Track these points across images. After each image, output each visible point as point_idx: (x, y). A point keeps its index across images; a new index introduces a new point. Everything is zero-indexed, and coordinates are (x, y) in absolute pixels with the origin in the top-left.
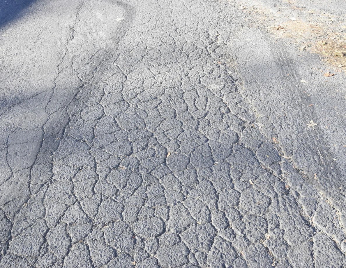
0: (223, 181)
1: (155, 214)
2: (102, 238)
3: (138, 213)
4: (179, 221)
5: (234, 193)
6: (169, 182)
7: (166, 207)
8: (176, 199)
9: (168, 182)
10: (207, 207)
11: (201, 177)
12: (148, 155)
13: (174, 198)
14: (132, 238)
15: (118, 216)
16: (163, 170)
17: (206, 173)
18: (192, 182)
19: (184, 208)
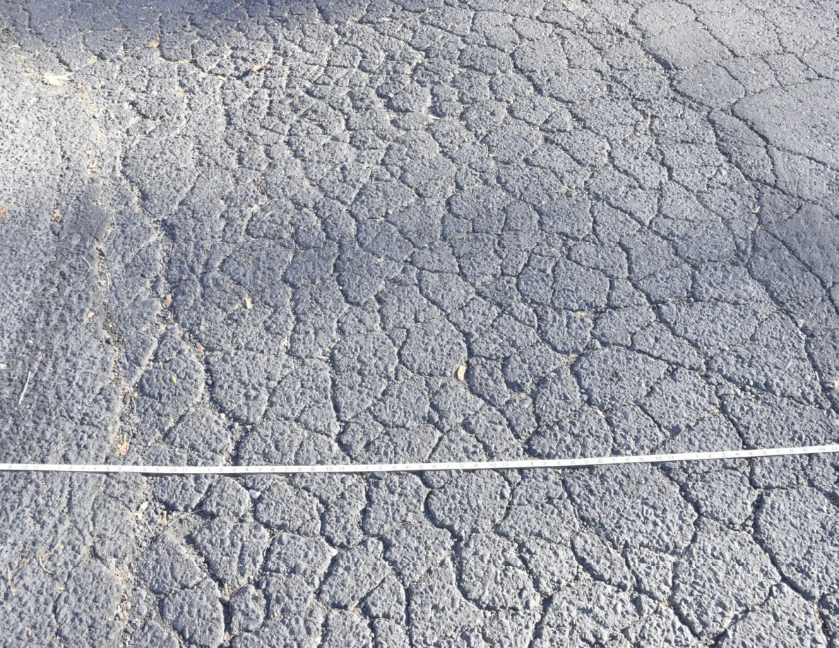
0: (317, 302)
1: (471, 224)
2: (560, 175)
3: (506, 219)
4: (422, 215)
5: (297, 276)
6: (450, 290)
7: (449, 237)
8: (429, 253)
9: (453, 290)
10: (361, 245)
11: (370, 309)
12: (524, 361)
13: (435, 256)
14: (506, 182)
15: (545, 209)
16: (470, 319)
17: (357, 320)
18: (393, 294)
19: (412, 238)
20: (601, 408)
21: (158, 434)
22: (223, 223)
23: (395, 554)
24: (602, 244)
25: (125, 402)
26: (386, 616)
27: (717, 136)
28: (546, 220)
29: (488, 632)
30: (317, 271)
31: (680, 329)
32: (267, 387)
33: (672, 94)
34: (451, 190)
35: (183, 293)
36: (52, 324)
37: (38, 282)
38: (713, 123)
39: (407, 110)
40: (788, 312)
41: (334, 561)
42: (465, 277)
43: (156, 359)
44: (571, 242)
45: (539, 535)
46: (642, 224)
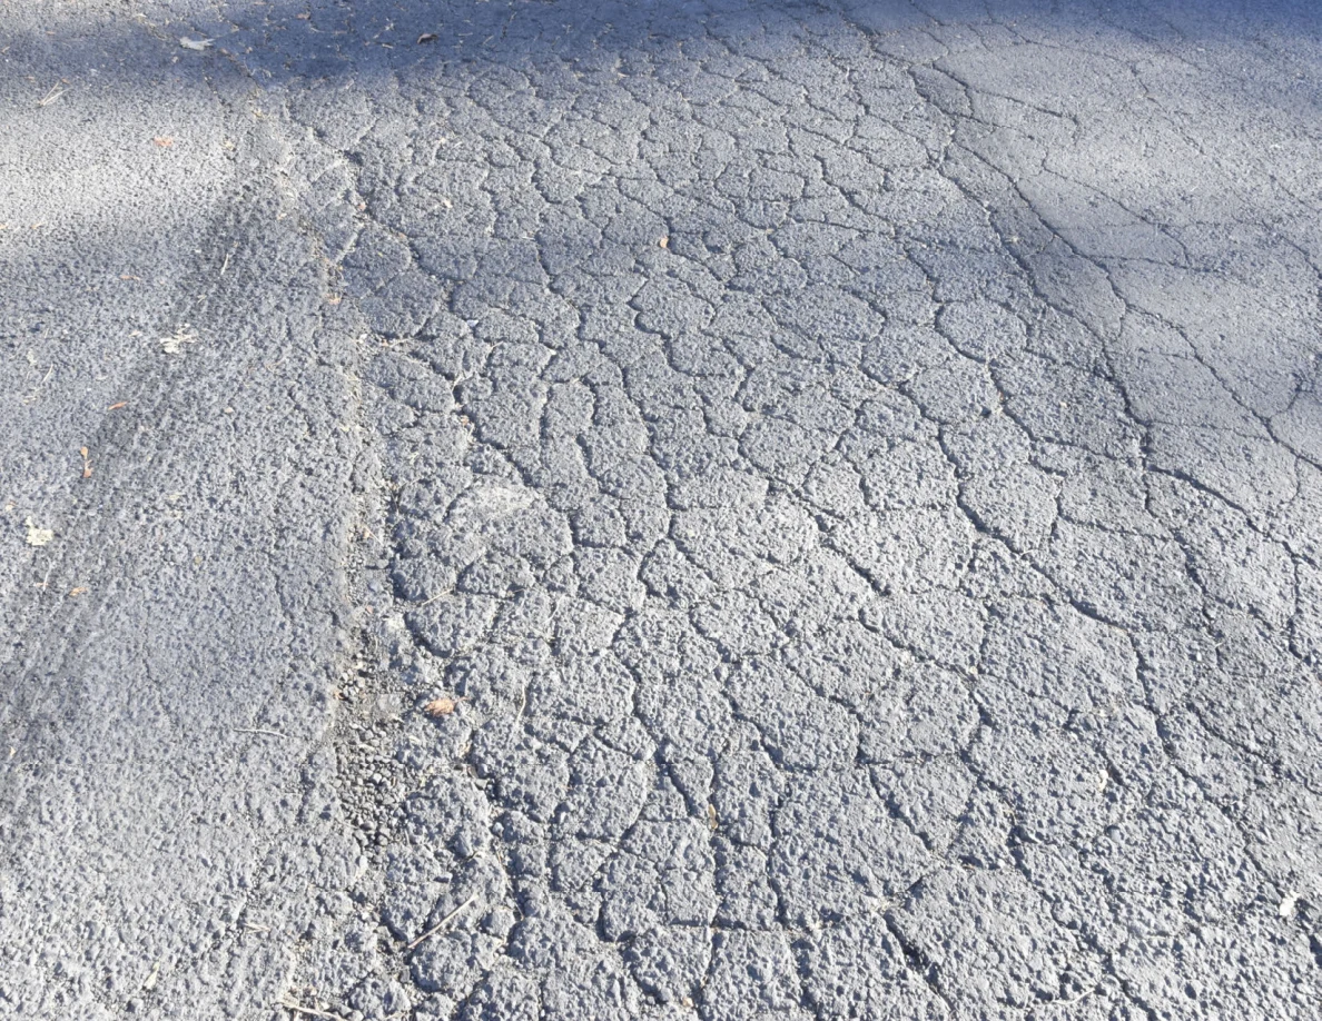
0: (518, 202)
1: (667, 146)
2: (756, 112)
3: (703, 142)
4: (617, 142)
5: (494, 186)
6: (649, 191)
7: (646, 156)
8: (627, 167)
9: (653, 190)
10: (558, 163)
11: (572, 205)
13: (633, 168)
14: (702, 118)
15: (741, 135)
16: (670, 209)
17: (559, 212)
18: (594, 195)
19: (609, 157)
20: (797, 258)
21: (369, 291)
22: (411, 151)
23: (609, 348)
24: (798, 156)
25: (330, 274)
26: (606, 383)
27: (916, 83)
28: (742, 141)
29: (698, 387)
30: (515, 181)
31: (871, 209)
32: (476, 257)
33: (873, 54)
34: (645, 126)
35: (379, 199)
36: (244, 222)
37: (221, 193)
38: (913, 74)
39: (595, 70)
40: (975, 197)
41: (553, 358)
42: (663, 182)
43: (358, 244)
44: (767, 156)
45: (742, 333)
46: (838, 143)
